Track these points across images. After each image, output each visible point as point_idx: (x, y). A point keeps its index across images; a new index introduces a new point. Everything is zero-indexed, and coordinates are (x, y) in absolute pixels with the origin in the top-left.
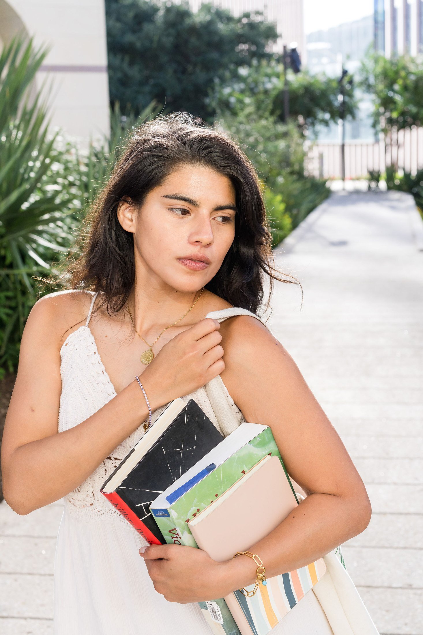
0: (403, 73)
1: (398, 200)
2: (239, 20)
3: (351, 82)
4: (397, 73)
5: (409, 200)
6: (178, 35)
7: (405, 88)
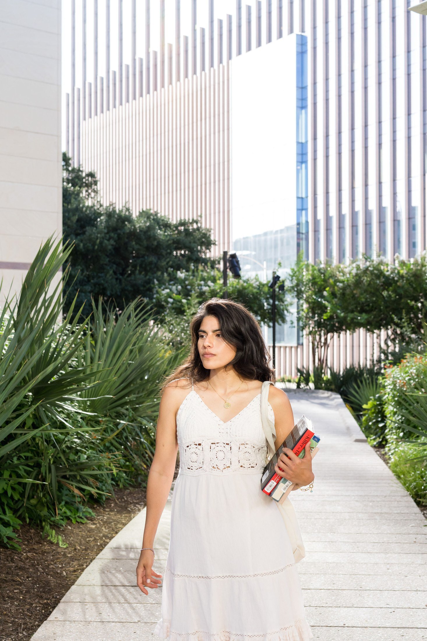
0: (331, 281)
1: (327, 398)
2: (176, 227)
3: (282, 287)
4: (325, 281)
5: (338, 399)
6: (119, 238)
7: (333, 294)
